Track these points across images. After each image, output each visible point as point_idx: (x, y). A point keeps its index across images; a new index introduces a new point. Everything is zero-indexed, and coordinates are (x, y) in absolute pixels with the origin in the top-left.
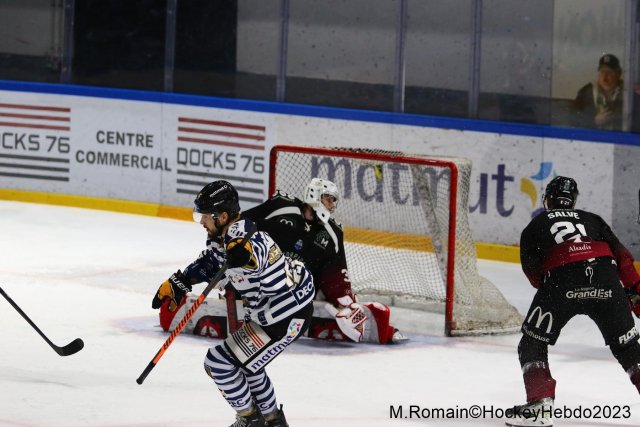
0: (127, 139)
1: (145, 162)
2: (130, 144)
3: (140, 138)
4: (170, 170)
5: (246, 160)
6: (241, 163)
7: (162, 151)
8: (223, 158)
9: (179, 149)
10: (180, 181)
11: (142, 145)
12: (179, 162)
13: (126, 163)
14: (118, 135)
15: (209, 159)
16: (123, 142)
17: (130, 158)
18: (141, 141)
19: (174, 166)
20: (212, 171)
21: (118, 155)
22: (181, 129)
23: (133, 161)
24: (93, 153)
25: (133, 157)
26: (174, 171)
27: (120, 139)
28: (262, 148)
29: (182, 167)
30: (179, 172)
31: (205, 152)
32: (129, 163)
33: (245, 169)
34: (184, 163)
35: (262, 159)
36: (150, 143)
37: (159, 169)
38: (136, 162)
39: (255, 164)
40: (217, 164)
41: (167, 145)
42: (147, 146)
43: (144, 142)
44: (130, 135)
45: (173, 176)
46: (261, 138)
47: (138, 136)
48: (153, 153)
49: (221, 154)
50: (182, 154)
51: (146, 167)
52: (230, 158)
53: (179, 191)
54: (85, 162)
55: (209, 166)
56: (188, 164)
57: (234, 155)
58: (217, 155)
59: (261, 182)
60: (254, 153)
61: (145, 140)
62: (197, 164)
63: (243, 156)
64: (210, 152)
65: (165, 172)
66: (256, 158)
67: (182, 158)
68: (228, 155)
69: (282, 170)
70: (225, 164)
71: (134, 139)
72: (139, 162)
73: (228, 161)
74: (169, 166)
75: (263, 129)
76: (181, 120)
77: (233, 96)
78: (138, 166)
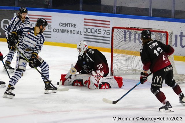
0: (68, 25)
2: (70, 27)
3: (72, 25)
4: (81, 34)
5: (104, 31)
6: (103, 32)
7: (79, 29)
9: (84, 28)
10: (85, 38)
11: (73, 27)
12: (84, 32)
13: (68, 32)
14: (66, 23)
15: (93, 31)
16: (67, 26)
17: (69, 31)
18: (73, 26)
19: (83, 33)
20: (94, 34)
21: (66, 30)
22: (85, 22)
23: (70, 32)
24: (58, 29)
25: (70, 30)
26: (83, 35)
27: (67, 25)
29: (85, 33)
30: (84, 35)
31: (92, 29)
32: (69, 32)
33: (104, 34)
34: (86, 32)
35: (109, 31)
36: (75, 26)
37: (78, 34)
38: (71, 32)
39: (107, 32)
40: (96, 32)
41: (81, 27)
42: (75, 27)
43: (74, 26)
44: (70, 24)
45: (83, 36)
46: (109, 25)
47: (72, 24)
48: (76, 29)
49: (97, 29)
50: (85, 29)
51: (74, 33)
52: (99, 31)
53: (84, 40)
54: (56, 32)
55: (93, 33)
56: (87, 32)
57: (101, 30)
58: (96, 30)
59: (109, 38)
61: (74, 25)
62: (90, 33)
63: (103, 30)
64: (94, 29)
65: (80, 35)
66: (107, 30)
67: (85, 31)
68: (99, 30)
69: (115, 34)
70: (98, 32)
71: (71, 25)
72: (72, 32)
73: (99, 32)
74: (81, 33)
75: (109, 22)
76: (85, 19)
77: (100, 12)
78: (72, 33)
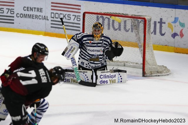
1: (40, 17)
2: (35, 11)
3: (38, 9)
4: (48, 20)
5: (74, 17)
7: (46, 13)
8: (66, 16)
9: (52, 13)
10: (52, 24)
11: (39, 12)
12: (51, 17)
13: (33, 17)
14: (30, 7)
16: (32, 11)
17: (35, 16)
19: (50, 19)
21: (31, 15)
22: (52, 6)
23: (36, 17)
24: (22, 14)
25: (36, 15)
26: (50, 20)
27: (31, 9)
28: (80, 13)
29: (52, 19)
30: (52, 21)
31: (60, 14)
32: (35, 17)
33: (74, 20)
34: (53, 18)
35: (80, 16)
37: (45, 20)
38: (37, 17)
39: (77, 18)
40: (65, 18)
41: (47, 11)
42: (41, 12)
43: (40, 10)
44: (35, 8)
45: (50, 22)
46: (79, 9)
48: (43, 14)
49: (66, 14)
50: (53, 14)
51: (40, 19)
52: (69, 16)
53: (52, 27)
54: (20, 17)
56: (55, 18)
57: (70, 15)
58: (64, 15)
59: (79, 24)
60: (77, 14)
62: (58, 18)
63: (73, 15)
64: (62, 14)
65: (47, 21)
66: (78, 16)
67: (53, 16)
68: (68, 15)
69: (87, 20)
70: (67, 18)
72: (38, 17)
73: (68, 17)
74: (48, 19)
75: (80, 6)
76: (52, 3)
78: (37, 19)
